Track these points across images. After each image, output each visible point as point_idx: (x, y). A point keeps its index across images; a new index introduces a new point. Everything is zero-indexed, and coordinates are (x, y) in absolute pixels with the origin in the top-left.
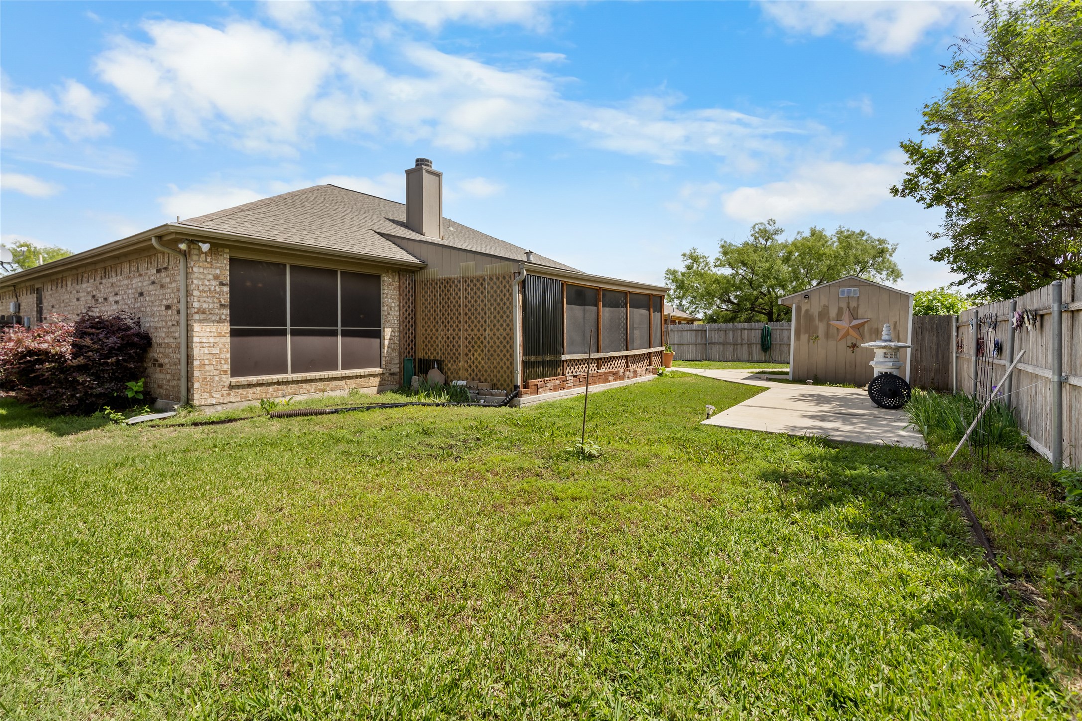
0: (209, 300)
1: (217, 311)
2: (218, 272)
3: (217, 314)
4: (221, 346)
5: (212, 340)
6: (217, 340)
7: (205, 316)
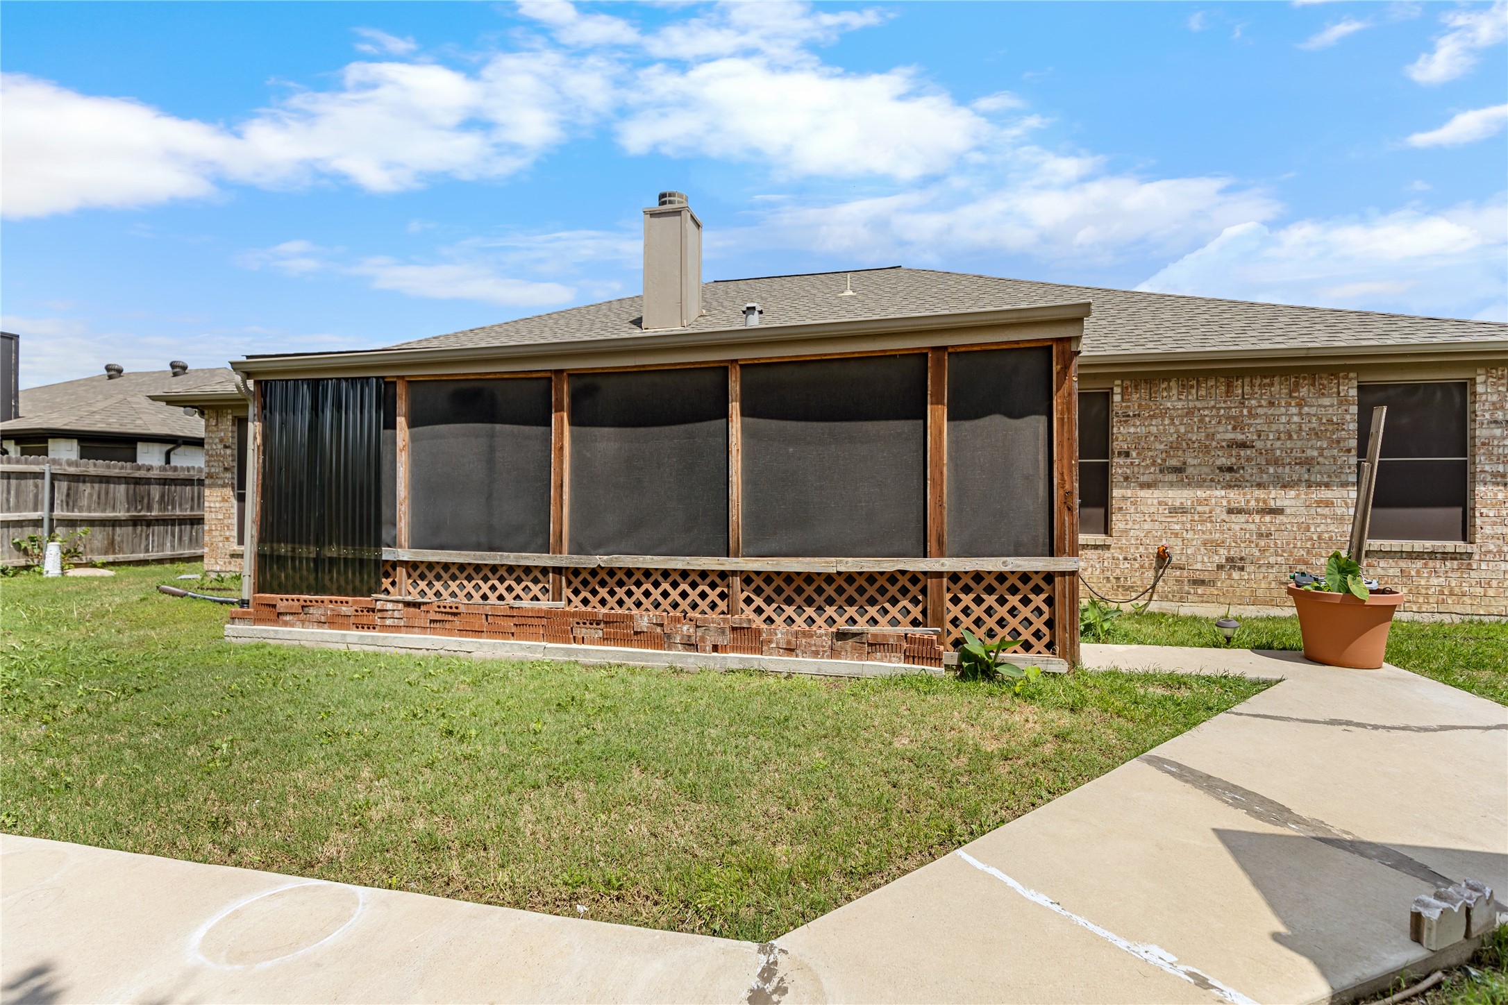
0: (216, 464)
1: (222, 475)
2: (222, 434)
3: (222, 478)
4: (225, 511)
5: (218, 505)
6: (222, 504)
7: (213, 480)
